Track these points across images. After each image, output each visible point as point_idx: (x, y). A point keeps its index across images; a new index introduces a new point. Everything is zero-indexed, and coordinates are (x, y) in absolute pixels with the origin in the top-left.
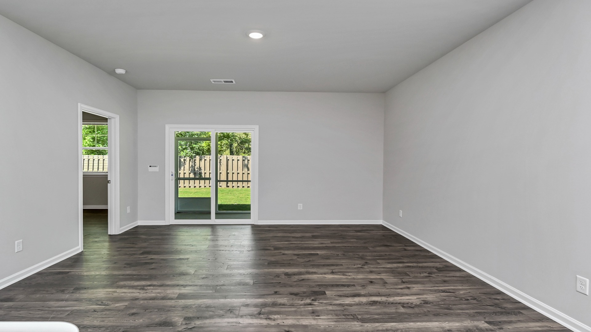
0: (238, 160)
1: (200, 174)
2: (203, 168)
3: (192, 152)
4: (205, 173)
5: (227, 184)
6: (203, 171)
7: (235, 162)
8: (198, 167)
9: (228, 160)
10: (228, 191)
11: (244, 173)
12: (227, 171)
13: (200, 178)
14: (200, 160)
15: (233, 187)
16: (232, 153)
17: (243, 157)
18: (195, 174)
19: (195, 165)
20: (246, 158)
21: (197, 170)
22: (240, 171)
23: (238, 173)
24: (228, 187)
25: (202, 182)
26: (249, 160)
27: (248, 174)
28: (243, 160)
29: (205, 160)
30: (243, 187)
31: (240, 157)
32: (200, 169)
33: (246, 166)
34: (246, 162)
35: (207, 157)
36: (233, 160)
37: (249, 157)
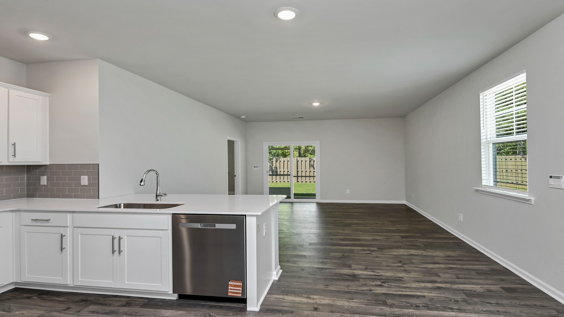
0: (306, 161)
1: (277, 172)
2: (278, 168)
3: (270, 156)
4: (280, 171)
5: (298, 179)
6: (279, 170)
7: (303, 163)
8: (275, 167)
9: (298, 161)
10: (298, 185)
11: (311, 171)
12: (297, 170)
13: (277, 175)
14: (277, 161)
15: (302, 182)
16: (300, 155)
17: (310, 158)
18: (272, 172)
19: (272, 165)
20: (312, 160)
21: (274, 169)
22: (308, 169)
23: (306, 171)
24: (298, 182)
25: (278, 177)
26: (315, 161)
27: (314, 172)
28: (310, 161)
29: (280, 161)
30: (310, 182)
31: (307, 159)
32: (276, 168)
33: (312, 166)
34: (312, 162)
35: (282, 159)
36: (302, 161)
37: (315, 159)
